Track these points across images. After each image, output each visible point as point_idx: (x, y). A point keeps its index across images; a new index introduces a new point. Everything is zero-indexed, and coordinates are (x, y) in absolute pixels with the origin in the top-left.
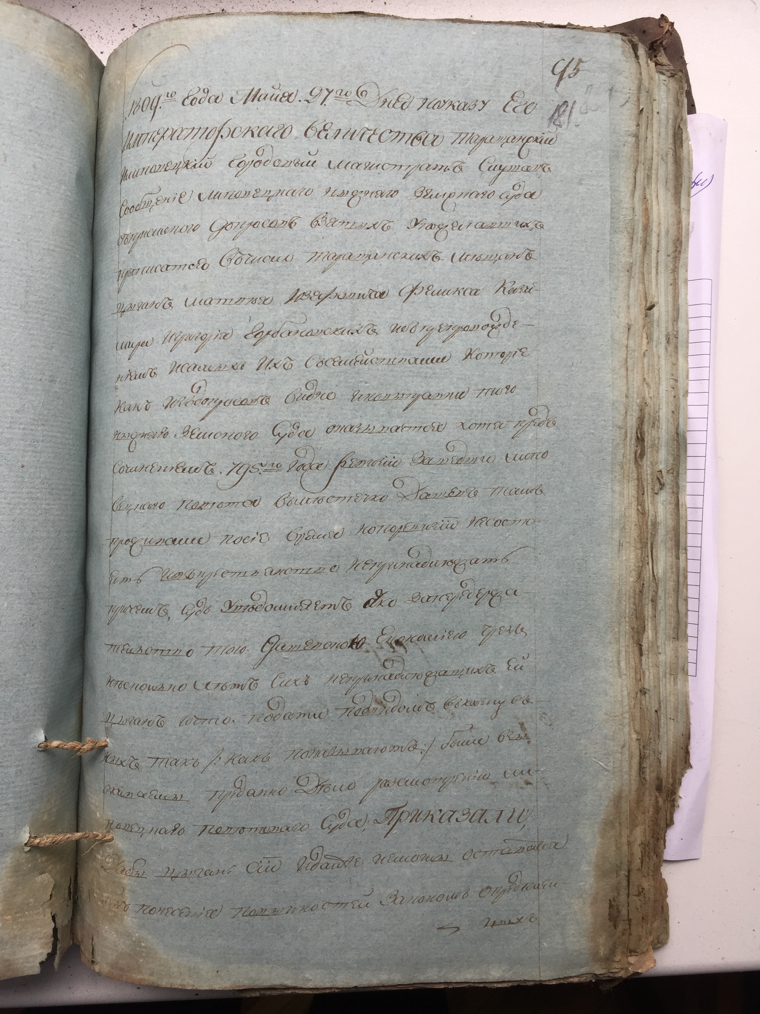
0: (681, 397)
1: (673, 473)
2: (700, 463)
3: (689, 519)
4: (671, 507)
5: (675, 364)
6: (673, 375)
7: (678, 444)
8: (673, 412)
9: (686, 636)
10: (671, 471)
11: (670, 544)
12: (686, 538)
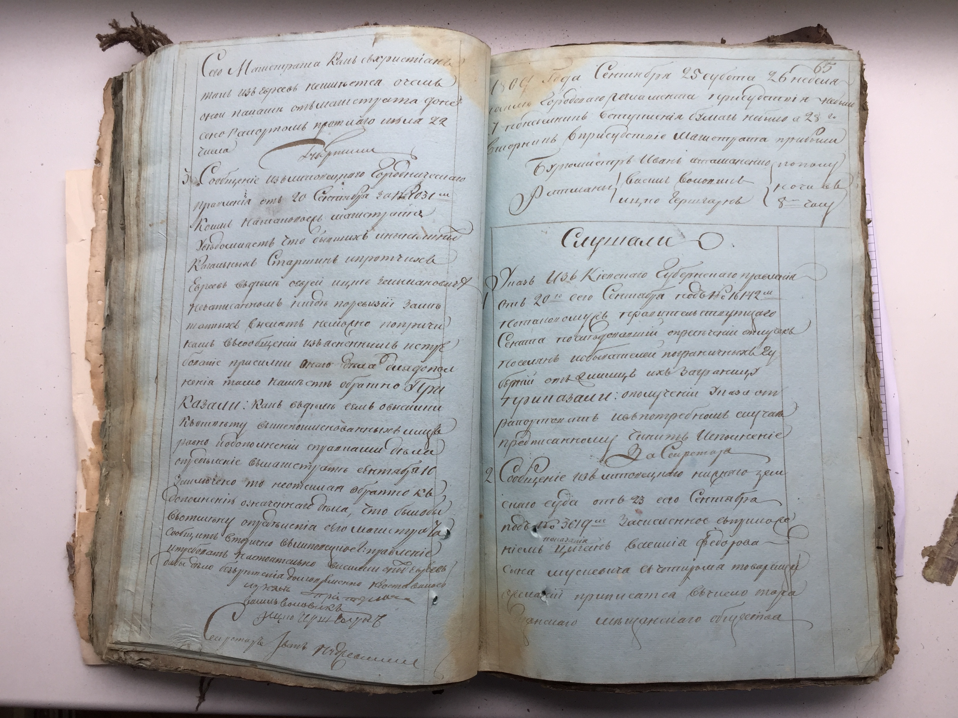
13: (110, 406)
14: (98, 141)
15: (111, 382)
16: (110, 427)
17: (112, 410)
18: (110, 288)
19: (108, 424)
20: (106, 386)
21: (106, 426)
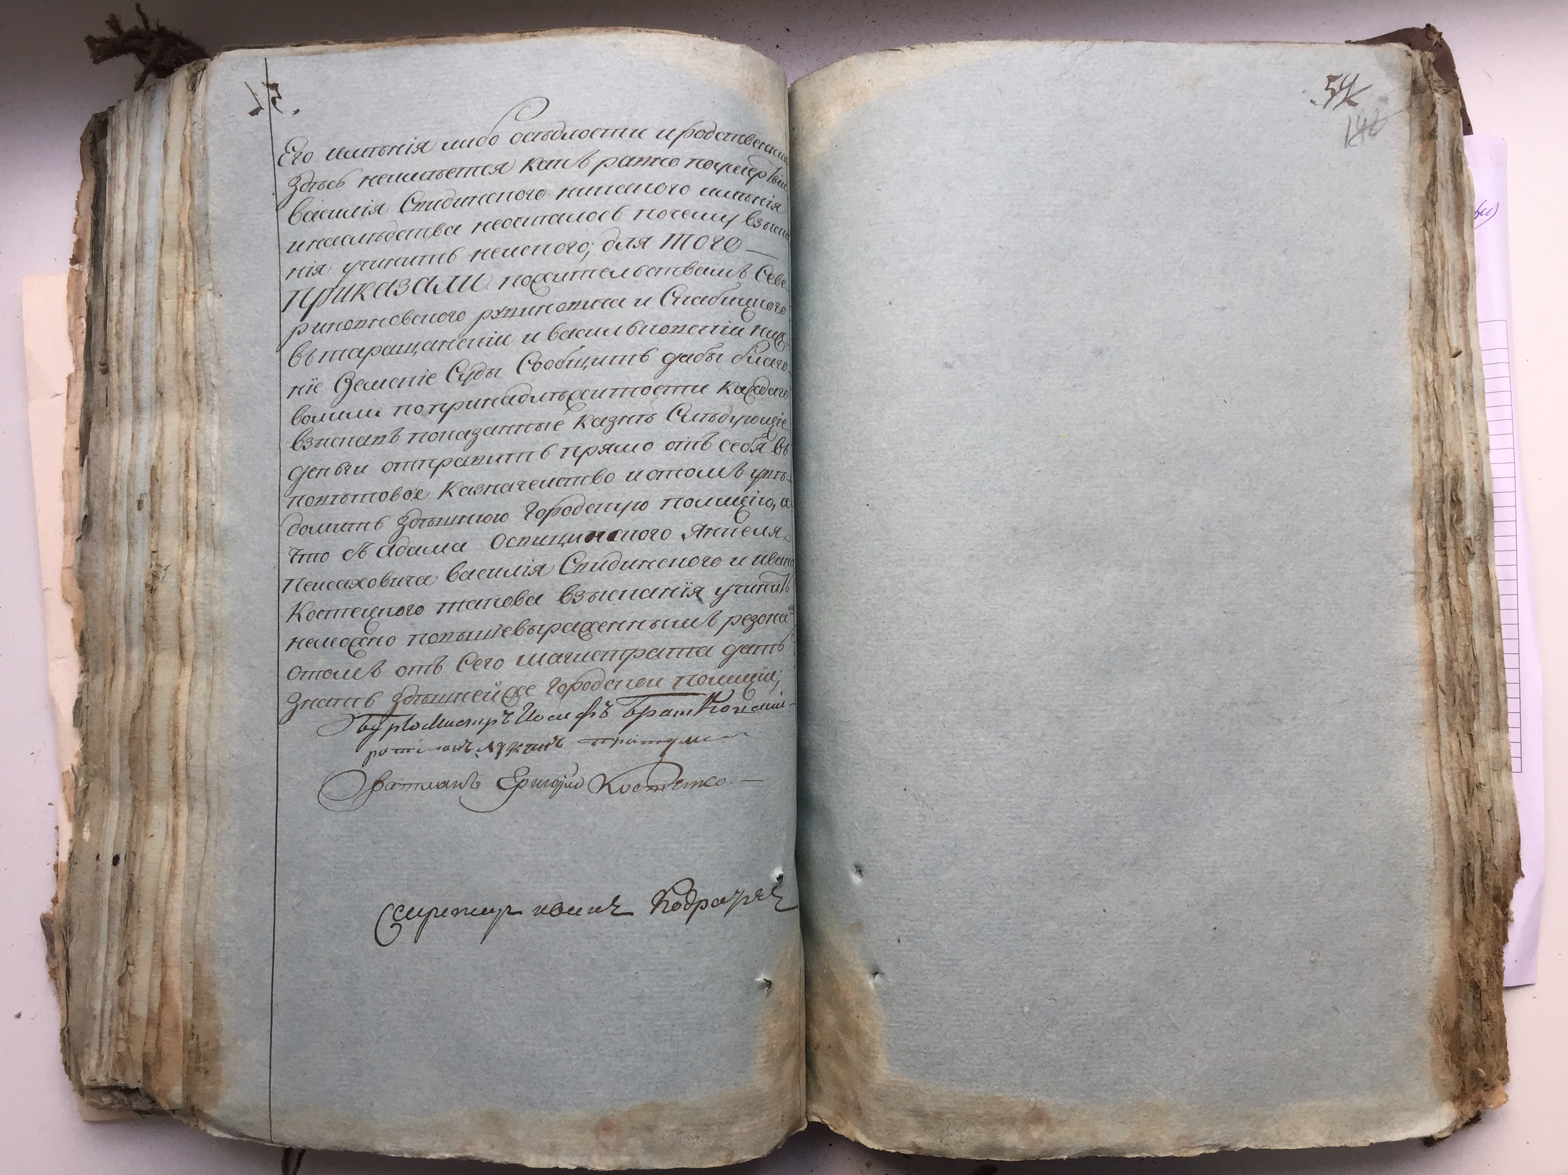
0: (1483, 454)
1: (1479, 540)
2: (1510, 528)
3: (1500, 593)
4: (1480, 578)
5: (1472, 416)
6: (1471, 429)
7: (1485, 506)
8: (1476, 471)
9: (1507, 726)
10: (1478, 538)
11: (1483, 620)
12: (1499, 614)
13: (88, 671)
14: (75, 227)
15: (89, 630)
16: (88, 707)
17: (90, 677)
18: (88, 471)
19: (85, 703)
20: (82, 638)
21: (82, 707)
